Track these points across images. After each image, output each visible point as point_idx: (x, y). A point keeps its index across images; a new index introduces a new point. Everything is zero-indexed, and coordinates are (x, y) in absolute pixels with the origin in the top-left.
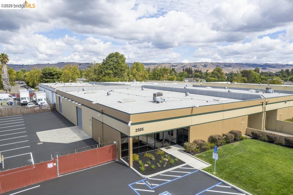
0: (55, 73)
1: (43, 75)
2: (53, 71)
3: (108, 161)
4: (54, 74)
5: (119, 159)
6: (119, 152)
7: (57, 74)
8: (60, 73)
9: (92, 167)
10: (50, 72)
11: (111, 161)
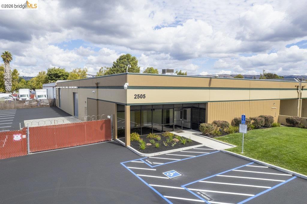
0: (62, 74)
1: (48, 76)
2: (59, 72)
3: (100, 141)
4: (60, 76)
5: (114, 139)
6: (115, 130)
7: (63, 75)
8: (67, 74)
9: (78, 146)
10: (55, 73)
11: (104, 141)
